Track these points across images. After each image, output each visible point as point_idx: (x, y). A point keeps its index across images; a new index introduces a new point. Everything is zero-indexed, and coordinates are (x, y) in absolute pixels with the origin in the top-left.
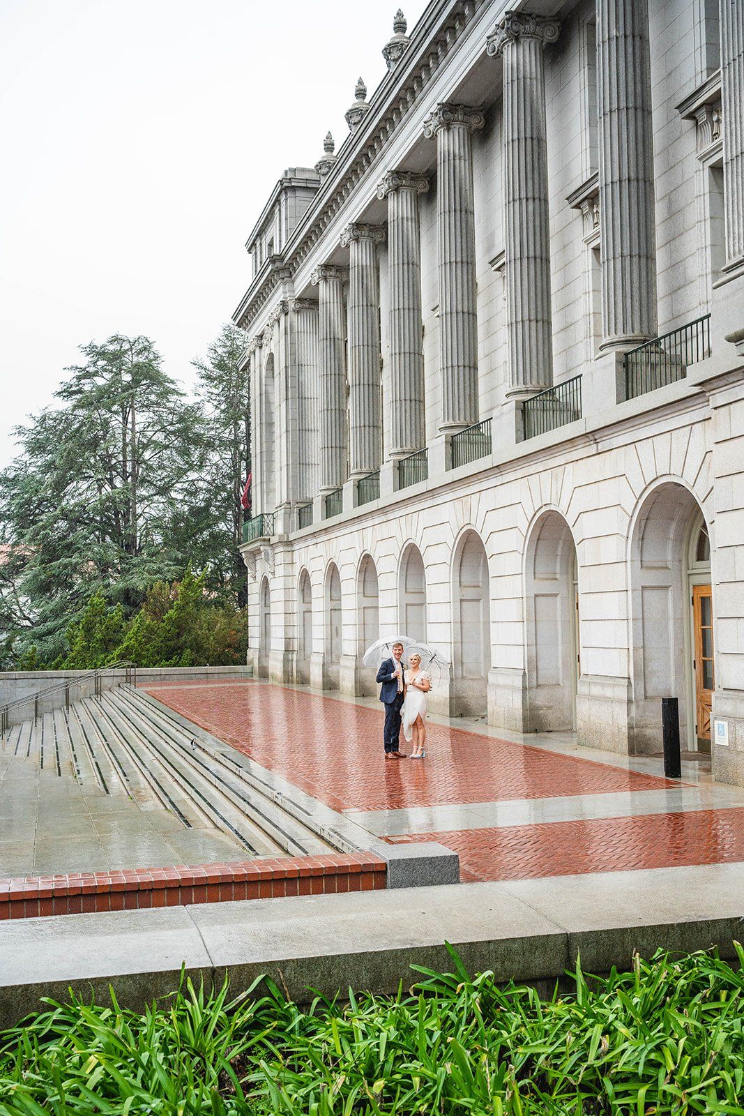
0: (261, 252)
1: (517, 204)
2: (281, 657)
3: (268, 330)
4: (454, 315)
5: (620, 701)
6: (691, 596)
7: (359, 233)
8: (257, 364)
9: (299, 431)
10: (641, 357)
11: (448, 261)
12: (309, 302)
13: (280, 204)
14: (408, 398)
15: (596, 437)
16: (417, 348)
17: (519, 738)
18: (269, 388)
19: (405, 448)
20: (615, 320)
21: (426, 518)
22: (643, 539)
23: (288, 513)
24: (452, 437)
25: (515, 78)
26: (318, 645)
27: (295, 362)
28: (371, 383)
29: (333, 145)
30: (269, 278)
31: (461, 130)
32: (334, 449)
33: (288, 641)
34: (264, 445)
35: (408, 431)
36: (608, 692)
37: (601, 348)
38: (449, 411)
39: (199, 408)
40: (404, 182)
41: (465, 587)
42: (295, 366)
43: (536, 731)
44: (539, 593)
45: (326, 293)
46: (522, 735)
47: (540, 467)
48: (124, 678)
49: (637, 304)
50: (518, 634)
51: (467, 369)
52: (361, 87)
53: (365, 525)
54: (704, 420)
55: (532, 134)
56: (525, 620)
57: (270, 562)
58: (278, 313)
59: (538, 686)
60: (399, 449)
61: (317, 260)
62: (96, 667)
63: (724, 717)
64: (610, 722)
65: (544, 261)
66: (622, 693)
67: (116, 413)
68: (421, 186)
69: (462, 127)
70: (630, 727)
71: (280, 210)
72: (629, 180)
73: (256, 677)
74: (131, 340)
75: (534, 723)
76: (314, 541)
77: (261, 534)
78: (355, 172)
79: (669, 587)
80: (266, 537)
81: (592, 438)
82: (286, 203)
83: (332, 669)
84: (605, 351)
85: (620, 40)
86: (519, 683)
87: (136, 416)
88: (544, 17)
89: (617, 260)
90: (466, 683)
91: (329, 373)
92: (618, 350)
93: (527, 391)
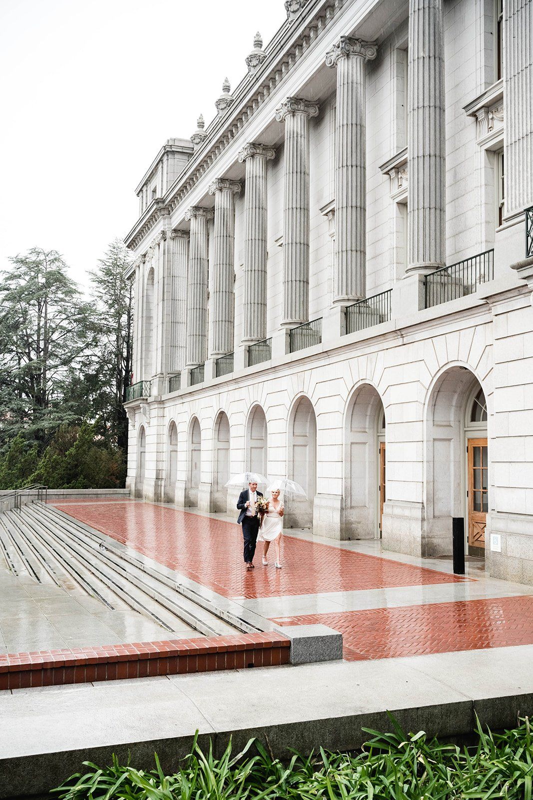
0: (147, 196)
1: (345, 169)
2: (153, 483)
3: (150, 251)
4: (294, 244)
5: (417, 519)
6: (467, 445)
7: (223, 185)
8: (141, 275)
9: (172, 324)
10: (437, 278)
11: (291, 207)
12: (183, 232)
13: (163, 163)
14: (256, 302)
15: (403, 333)
16: (263, 267)
17: (337, 544)
18: (150, 293)
19: (253, 337)
20: (418, 252)
21: (269, 386)
22: (435, 405)
23: (162, 381)
24: (291, 330)
25: (346, 82)
26: (181, 474)
27: (170, 274)
28: (227, 291)
29: (204, 123)
30: (154, 214)
31: (302, 117)
32: (198, 336)
33: (158, 472)
34: (144, 332)
35: (256, 325)
36: (407, 513)
37: (407, 271)
38: (289, 312)
39: (94, 304)
40: (258, 151)
41: (297, 436)
42: (170, 277)
43: (349, 539)
44: (354, 441)
45: (196, 226)
46: (339, 542)
47: (359, 353)
48: (37, 496)
49: (433, 242)
50: (339, 470)
51: (302, 283)
52: (227, 84)
53: (221, 390)
54: (485, 323)
55: (357, 121)
56: (344, 460)
57: (147, 416)
58: (159, 239)
59: (351, 507)
60: (248, 338)
61: (190, 203)
62: (16, 488)
63: (497, 531)
64: (408, 534)
65: (362, 210)
66: (418, 514)
67: (33, 305)
68: (270, 155)
69: (303, 114)
70: (423, 538)
71: (162, 167)
72: (430, 156)
73: (132, 497)
74: (46, 252)
75: (348, 533)
76: (182, 401)
77: (141, 395)
78: (222, 142)
79: (451, 439)
80: (145, 398)
81: (400, 334)
82: (168, 162)
83: (192, 493)
84: (410, 273)
85: (425, 59)
86: (338, 505)
87: (48, 308)
88: (367, 42)
89: (420, 211)
90: (296, 505)
91: (196, 283)
92: (420, 273)
93: (348, 300)
